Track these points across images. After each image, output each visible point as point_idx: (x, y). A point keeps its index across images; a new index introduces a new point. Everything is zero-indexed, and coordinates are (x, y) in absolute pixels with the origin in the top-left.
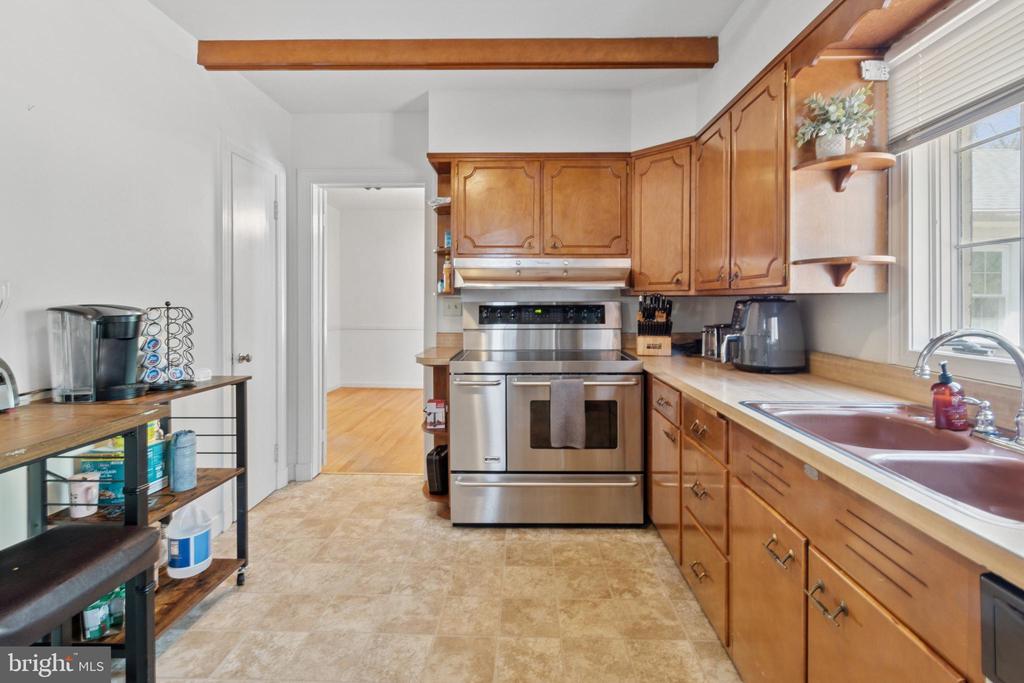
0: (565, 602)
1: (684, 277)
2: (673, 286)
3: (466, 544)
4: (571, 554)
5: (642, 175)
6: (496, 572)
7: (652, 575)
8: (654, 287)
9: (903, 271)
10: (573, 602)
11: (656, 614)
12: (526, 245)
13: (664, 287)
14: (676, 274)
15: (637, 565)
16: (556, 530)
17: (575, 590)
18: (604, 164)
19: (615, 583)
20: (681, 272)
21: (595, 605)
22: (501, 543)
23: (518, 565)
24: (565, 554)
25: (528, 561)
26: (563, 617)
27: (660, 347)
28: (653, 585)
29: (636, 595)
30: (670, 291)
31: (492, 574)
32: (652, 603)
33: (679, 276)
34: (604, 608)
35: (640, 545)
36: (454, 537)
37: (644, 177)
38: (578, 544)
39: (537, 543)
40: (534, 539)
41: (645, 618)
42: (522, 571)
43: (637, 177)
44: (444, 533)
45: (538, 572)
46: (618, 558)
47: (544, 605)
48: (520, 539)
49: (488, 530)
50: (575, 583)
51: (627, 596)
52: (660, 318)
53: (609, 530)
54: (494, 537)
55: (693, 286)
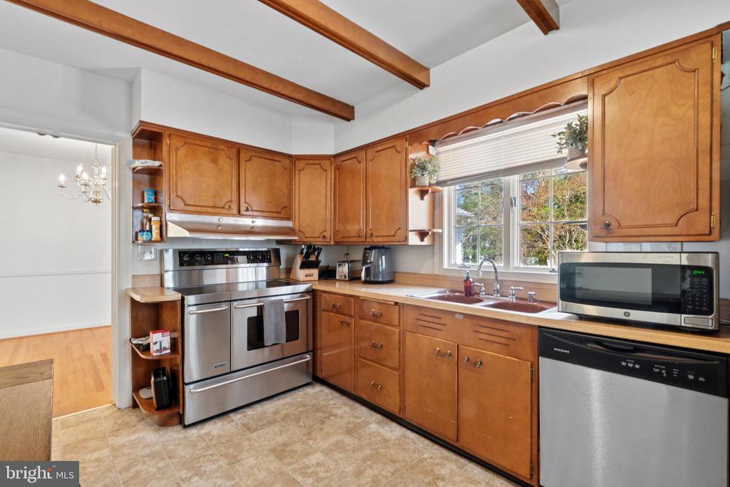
0: (305, 435)
1: (327, 234)
2: (320, 239)
3: (208, 434)
4: (285, 411)
5: (300, 170)
6: (248, 439)
7: (335, 404)
8: (308, 240)
9: (441, 235)
10: (309, 433)
11: (352, 420)
12: (227, 206)
13: (316, 240)
14: (323, 232)
15: (324, 402)
16: (264, 403)
17: (305, 427)
18: (278, 159)
19: (320, 415)
20: (325, 231)
21: (321, 429)
22: (232, 423)
23: (259, 430)
24: (282, 413)
25: (262, 425)
26: (311, 442)
27: (312, 275)
28: (339, 408)
29: (336, 416)
30: (318, 242)
31: (247, 442)
32: (346, 416)
33: (324, 234)
34: (326, 428)
35: (316, 393)
36: (193, 434)
37: (302, 172)
38: (284, 405)
39: (259, 414)
40: (254, 413)
41: (349, 423)
42: (265, 432)
43: (297, 172)
44: (182, 435)
45: (276, 428)
46: (312, 403)
47: (295, 441)
48: (245, 416)
49: (216, 420)
50: (301, 424)
51: (332, 418)
52: (313, 258)
53: (294, 392)
54: (225, 423)
55: (332, 239)
